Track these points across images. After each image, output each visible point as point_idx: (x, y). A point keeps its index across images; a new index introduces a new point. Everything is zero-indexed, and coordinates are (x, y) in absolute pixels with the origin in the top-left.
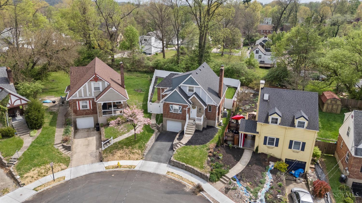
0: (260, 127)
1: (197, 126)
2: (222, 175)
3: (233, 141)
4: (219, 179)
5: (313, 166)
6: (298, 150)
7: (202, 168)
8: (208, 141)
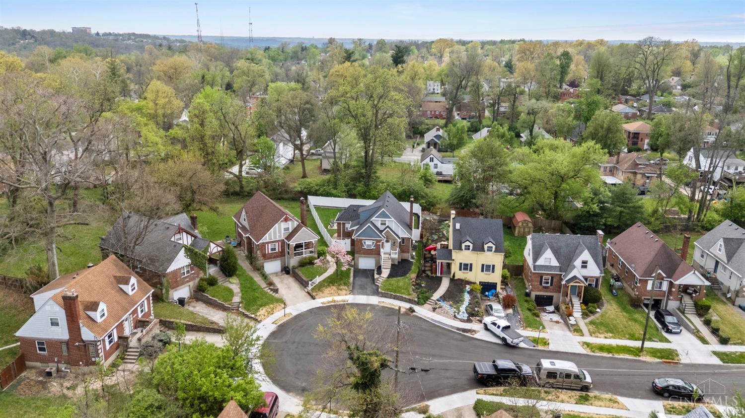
0: (455, 255)
1: (393, 260)
2: (428, 298)
3: (431, 270)
4: (425, 303)
5: (504, 287)
6: (489, 273)
7: (409, 294)
8: (407, 273)
